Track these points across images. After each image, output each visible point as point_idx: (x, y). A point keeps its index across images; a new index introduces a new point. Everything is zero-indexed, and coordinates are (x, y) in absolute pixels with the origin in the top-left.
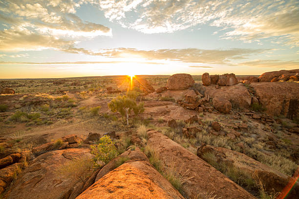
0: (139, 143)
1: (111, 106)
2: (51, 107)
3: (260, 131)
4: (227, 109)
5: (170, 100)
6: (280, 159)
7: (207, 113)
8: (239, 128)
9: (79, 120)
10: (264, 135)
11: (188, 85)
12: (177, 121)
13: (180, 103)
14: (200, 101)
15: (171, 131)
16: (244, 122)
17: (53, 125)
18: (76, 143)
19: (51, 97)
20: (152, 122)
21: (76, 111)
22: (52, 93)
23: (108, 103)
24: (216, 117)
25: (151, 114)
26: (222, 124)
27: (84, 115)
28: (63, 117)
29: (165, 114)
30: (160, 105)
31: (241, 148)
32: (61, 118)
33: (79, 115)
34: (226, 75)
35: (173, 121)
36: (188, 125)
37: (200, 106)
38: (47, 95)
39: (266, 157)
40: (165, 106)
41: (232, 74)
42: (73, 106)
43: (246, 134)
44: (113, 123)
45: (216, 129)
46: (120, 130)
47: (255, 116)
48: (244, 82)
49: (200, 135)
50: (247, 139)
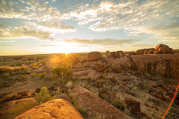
0: (66, 92)
1: (52, 71)
2: (11, 75)
3: (135, 81)
4: (119, 70)
5: (88, 67)
6: (144, 94)
7: (109, 73)
8: (125, 80)
9: (31, 82)
10: (137, 82)
11: (98, 58)
12: (92, 79)
13: (94, 68)
14: (105, 67)
15: (88, 85)
16: (128, 76)
17: (11, 87)
18: (27, 95)
19: (11, 68)
20: (77, 80)
21: (29, 76)
22: (12, 66)
23: (51, 71)
24: (113, 75)
25: (77, 75)
26: (116, 79)
27: (35, 78)
28: (20, 81)
29: (85, 75)
30: (83, 70)
31: (126, 90)
32: (18, 82)
33: (31, 79)
34: (118, 52)
35: (90, 78)
36: (98, 81)
37: (105, 69)
38: (8, 67)
39: (138, 94)
40: (85, 71)
41: (121, 51)
42: (28, 73)
43: (129, 83)
44: (54, 82)
45: (113, 81)
46: (58, 86)
47: (133, 73)
48: (127, 55)
49: (104, 86)
50: (129, 86)
